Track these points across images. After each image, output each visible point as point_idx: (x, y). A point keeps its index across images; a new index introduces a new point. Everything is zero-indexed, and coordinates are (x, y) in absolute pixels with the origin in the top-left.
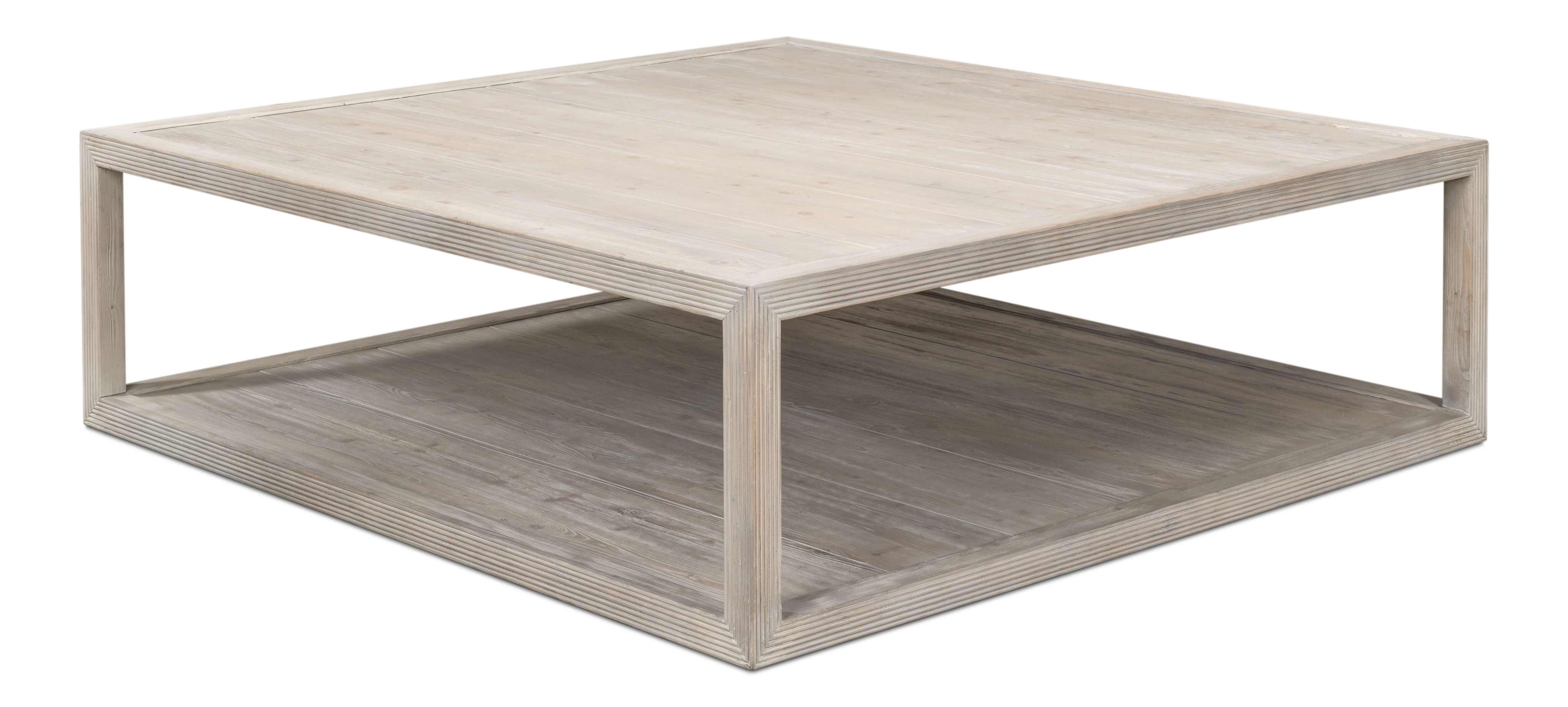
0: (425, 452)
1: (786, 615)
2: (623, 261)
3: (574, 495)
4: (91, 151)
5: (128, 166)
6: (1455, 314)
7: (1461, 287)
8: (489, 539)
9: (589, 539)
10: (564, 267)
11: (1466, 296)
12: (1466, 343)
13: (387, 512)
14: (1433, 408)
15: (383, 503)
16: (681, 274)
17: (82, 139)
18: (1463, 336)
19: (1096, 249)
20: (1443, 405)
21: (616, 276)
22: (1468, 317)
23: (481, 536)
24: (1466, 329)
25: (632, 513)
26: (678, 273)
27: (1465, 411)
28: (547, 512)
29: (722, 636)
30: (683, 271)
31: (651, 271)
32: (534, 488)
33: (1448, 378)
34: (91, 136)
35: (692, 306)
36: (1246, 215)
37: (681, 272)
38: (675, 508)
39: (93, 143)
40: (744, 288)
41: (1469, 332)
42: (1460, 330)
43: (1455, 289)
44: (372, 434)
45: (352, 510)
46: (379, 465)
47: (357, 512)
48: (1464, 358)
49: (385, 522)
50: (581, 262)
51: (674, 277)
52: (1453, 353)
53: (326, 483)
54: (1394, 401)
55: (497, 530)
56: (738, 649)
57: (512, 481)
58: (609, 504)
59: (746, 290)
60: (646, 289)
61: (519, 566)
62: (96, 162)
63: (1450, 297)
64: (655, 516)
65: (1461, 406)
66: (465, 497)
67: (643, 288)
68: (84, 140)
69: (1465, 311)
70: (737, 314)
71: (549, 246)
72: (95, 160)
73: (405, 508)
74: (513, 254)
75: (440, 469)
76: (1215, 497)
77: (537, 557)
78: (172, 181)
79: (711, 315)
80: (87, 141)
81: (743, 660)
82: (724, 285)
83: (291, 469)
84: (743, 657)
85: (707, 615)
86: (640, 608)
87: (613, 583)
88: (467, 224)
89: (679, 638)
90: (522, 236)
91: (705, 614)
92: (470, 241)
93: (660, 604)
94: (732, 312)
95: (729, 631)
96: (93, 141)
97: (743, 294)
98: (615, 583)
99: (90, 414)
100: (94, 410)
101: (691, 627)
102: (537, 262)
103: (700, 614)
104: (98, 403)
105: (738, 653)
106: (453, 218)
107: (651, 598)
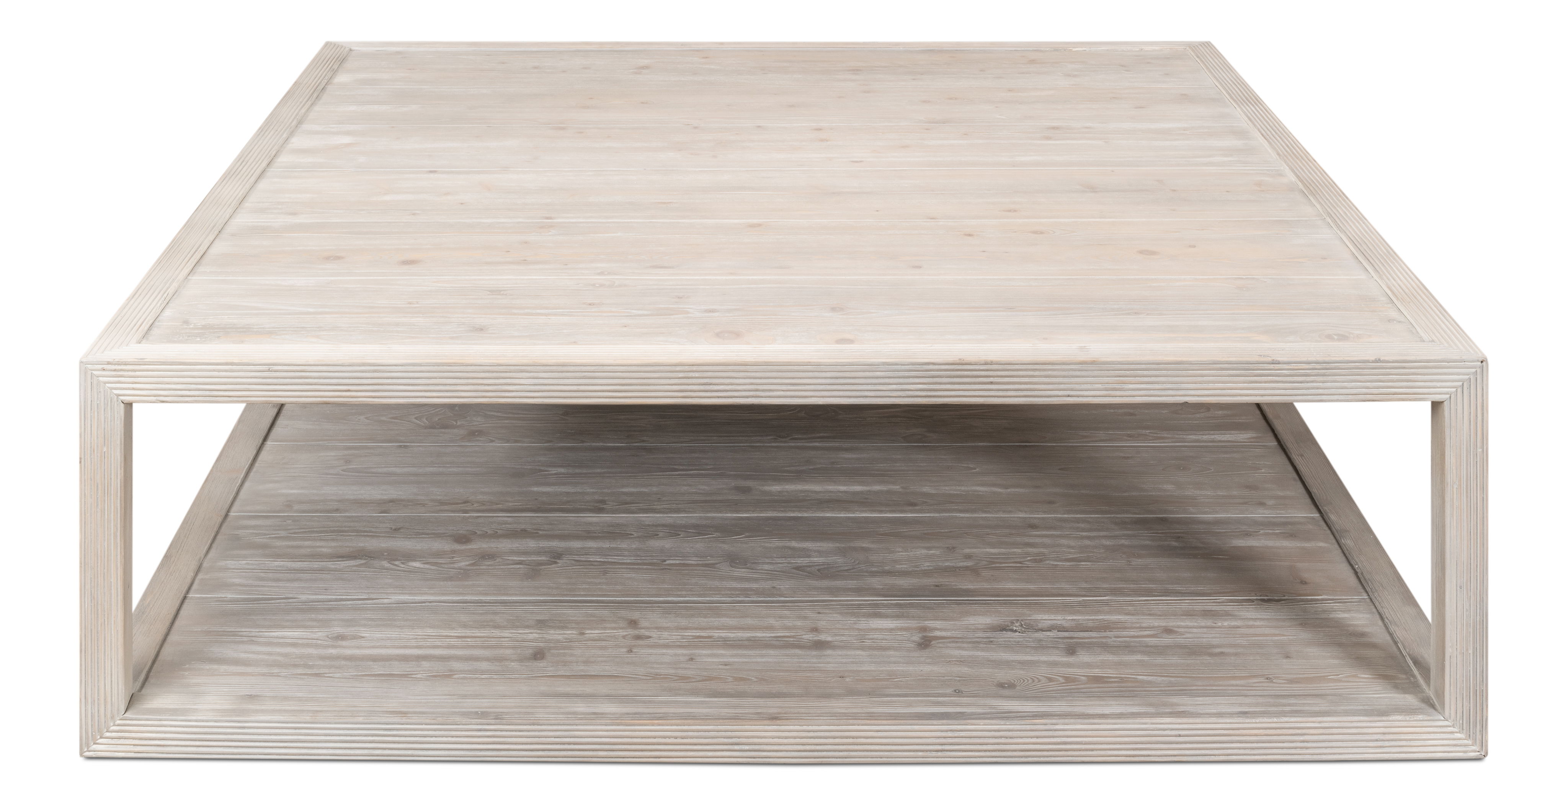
2: (1280, 363)
4: (109, 385)
5: (208, 393)
13: (811, 734)
15: (808, 726)
16: (1377, 362)
17: (84, 372)
21: (1265, 382)
26: (1372, 363)
30: (1379, 360)
34: (109, 363)
35: (1392, 394)
39: (113, 373)
40: (1479, 362)
45: (736, 747)
47: (747, 747)
49: (808, 747)
51: (1364, 368)
56: (1467, 742)
59: (1480, 363)
67: (1313, 388)
68: (90, 372)
71: (1143, 366)
74: (1077, 386)
80: (96, 373)
81: (1475, 751)
82: (1447, 364)
83: (598, 723)
84: (1474, 748)
85: (1415, 718)
86: (1302, 738)
87: (1254, 722)
88: (986, 364)
89: (1366, 755)
90: (1093, 363)
91: (1410, 718)
92: (992, 383)
93: (1336, 725)
94: (1460, 390)
95: (1450, 726)
96: (115, 370)
97: (1475, 368)
98: (1258, 721)
99: (97, 742)
100: (108, 734)
101: (1388, 737)
102: (1123, 388)
103: (1404, 719)
104: (118, 722)
105: (1465, 745)
106: (958, 362)
107: (1320, 722)
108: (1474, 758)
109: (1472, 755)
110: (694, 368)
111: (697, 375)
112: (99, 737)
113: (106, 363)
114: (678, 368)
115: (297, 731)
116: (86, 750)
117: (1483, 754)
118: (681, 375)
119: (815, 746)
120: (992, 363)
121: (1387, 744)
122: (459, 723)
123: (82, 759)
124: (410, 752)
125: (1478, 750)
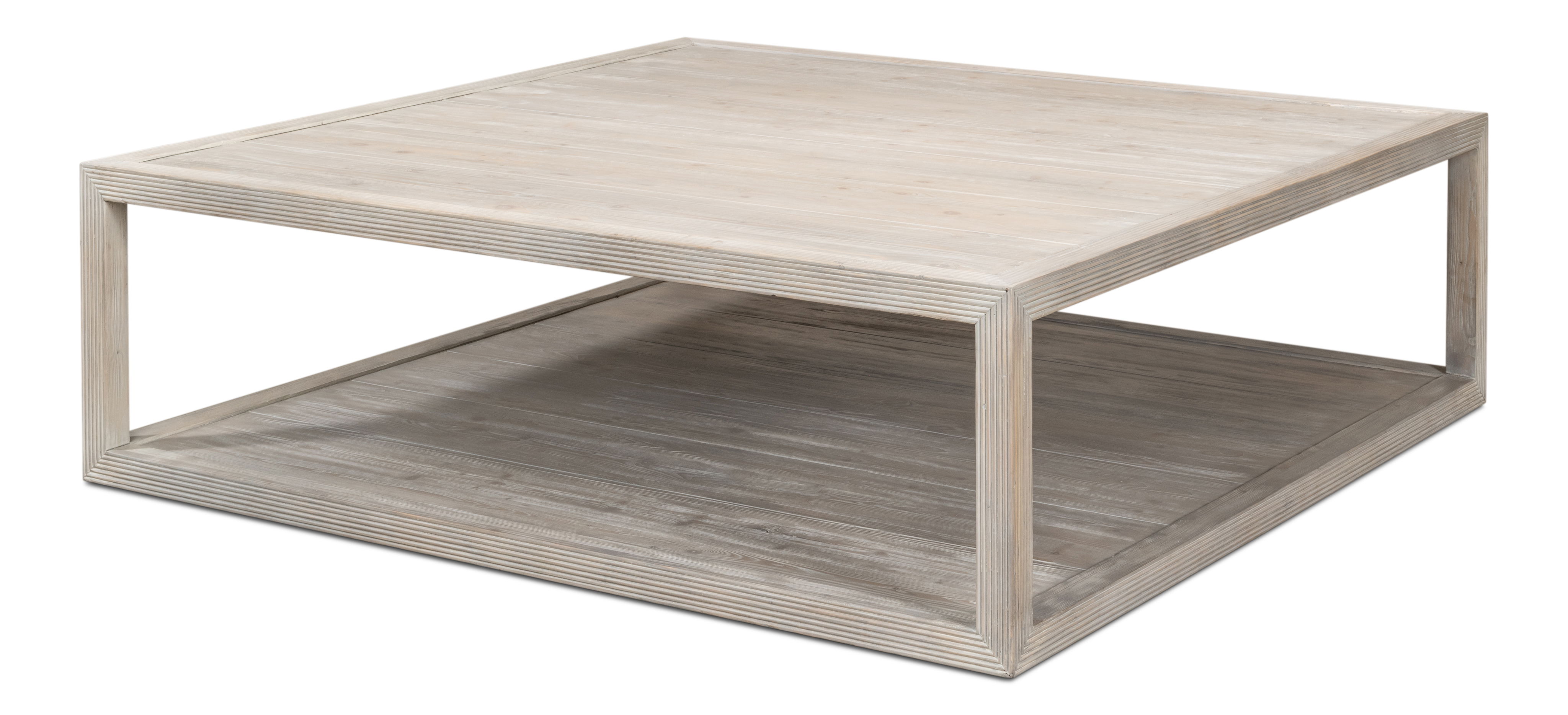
0: (504, 484)
1: (1036, 622)
2: (844, 269)
3: (701, 517)
4: (96, 185)
5: (151, 199)
6: (1460, 283)
7: (1466, 256)
8: (659, 568)
9: (758, 560)
10: (764, 279)
11: (1472, 264)
12: (1471, 310)
13: (518, 548)
14: (1436, 374)
15: (516, 540)
16: (921, 279)
17: (82, 173)
18: (1469, 303)
19: (1241, 235)
20: (1447, 372)
21: (834, 285)
22: (1474, 285)
23: (649, 566)
24: (1471, 296)
25: (775, 530)
26: (916, 279)
27: (1470, 375)
28: (690, 536)
29: (972, 647)
30: (923, 277)
31: (881, 278)
32: (652, 513)
33: (1452, 345)
34: (96, 168)
35: (935, 311)
36: (1337, 195)
37: (921, 278)
38: (815, 522)
39: (99, 176)
40: (1004, 290)
41: (1475, 300)
42: (1465, 298)
43: (1460, 259)
44: (431, 469)
45: (469, 549)
46: (469, 500)
47: (476, 551)
48: (1469, 324)
49: (515, 559)
50: (787, 274)
51: (911, 283)
52: (1458, 320)
53: (432, 523)
54: (1393, 370)
55: (662, 558)
56: (995, 659)
57: (623, 508)
58: (745, 524)
59: (1005, 292)
60: (874, 297)
61: (701, 593)
62: (104, 196)
63: (1454, 266)
64: (804, 532)
65: (1467, 371)
66: (591, 527)
67: (870, 296)
68: (86, 174)
69: (1470, 279)
70: (994, 317)
71: (744, 258)
72: (102, 194)
73: (544, 542)
74: (696, 269)
75: (537, 500)
76: (1315, 473)
77: (725, 582)
78: (214, 213)
79: (960, 319)
80: (89, 175)
81: (1001, 670)
82: (977, 288)
83: (382, 511)
84: (1001, 666)
85: (953, 627)
86: (864, 626)
87: (827, 602)
88: (632, 240)
89: (914, 653)
90: (706, 250)
91: (950, 625)
92: (635, 258)
93: (891, 619)
94: (988, 315)
95: (981, 641)
96: (99, 174)
97: (1001, 296)
98: (830, 602)
99: (92, 470)
100: (98, 465)
101: (931, 639)
102: (728, 276)
103: (944, 625)
104: (104, 456)
105: (994, 662)
106: (613, 236)
107: (879, 614)
108: (1000, 676)
109: (999, 672)
110: (439, 218)
111: (441, 223)
112: (93, 466)
113: (94, 167)
114: (429, 217)
115: (205, 482)
116: (85, 475)
117: (1008, 674)
118: (431, 222)
119: (520, 559)
120: (636, 241)
121: (930, 646)
122: (298, 494)
123: (82, 482)
124: (269, 512)
125: (1004, 668)
